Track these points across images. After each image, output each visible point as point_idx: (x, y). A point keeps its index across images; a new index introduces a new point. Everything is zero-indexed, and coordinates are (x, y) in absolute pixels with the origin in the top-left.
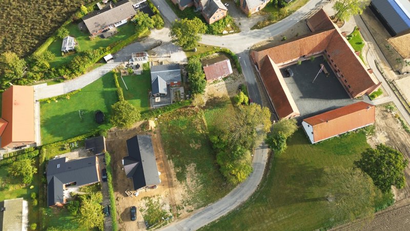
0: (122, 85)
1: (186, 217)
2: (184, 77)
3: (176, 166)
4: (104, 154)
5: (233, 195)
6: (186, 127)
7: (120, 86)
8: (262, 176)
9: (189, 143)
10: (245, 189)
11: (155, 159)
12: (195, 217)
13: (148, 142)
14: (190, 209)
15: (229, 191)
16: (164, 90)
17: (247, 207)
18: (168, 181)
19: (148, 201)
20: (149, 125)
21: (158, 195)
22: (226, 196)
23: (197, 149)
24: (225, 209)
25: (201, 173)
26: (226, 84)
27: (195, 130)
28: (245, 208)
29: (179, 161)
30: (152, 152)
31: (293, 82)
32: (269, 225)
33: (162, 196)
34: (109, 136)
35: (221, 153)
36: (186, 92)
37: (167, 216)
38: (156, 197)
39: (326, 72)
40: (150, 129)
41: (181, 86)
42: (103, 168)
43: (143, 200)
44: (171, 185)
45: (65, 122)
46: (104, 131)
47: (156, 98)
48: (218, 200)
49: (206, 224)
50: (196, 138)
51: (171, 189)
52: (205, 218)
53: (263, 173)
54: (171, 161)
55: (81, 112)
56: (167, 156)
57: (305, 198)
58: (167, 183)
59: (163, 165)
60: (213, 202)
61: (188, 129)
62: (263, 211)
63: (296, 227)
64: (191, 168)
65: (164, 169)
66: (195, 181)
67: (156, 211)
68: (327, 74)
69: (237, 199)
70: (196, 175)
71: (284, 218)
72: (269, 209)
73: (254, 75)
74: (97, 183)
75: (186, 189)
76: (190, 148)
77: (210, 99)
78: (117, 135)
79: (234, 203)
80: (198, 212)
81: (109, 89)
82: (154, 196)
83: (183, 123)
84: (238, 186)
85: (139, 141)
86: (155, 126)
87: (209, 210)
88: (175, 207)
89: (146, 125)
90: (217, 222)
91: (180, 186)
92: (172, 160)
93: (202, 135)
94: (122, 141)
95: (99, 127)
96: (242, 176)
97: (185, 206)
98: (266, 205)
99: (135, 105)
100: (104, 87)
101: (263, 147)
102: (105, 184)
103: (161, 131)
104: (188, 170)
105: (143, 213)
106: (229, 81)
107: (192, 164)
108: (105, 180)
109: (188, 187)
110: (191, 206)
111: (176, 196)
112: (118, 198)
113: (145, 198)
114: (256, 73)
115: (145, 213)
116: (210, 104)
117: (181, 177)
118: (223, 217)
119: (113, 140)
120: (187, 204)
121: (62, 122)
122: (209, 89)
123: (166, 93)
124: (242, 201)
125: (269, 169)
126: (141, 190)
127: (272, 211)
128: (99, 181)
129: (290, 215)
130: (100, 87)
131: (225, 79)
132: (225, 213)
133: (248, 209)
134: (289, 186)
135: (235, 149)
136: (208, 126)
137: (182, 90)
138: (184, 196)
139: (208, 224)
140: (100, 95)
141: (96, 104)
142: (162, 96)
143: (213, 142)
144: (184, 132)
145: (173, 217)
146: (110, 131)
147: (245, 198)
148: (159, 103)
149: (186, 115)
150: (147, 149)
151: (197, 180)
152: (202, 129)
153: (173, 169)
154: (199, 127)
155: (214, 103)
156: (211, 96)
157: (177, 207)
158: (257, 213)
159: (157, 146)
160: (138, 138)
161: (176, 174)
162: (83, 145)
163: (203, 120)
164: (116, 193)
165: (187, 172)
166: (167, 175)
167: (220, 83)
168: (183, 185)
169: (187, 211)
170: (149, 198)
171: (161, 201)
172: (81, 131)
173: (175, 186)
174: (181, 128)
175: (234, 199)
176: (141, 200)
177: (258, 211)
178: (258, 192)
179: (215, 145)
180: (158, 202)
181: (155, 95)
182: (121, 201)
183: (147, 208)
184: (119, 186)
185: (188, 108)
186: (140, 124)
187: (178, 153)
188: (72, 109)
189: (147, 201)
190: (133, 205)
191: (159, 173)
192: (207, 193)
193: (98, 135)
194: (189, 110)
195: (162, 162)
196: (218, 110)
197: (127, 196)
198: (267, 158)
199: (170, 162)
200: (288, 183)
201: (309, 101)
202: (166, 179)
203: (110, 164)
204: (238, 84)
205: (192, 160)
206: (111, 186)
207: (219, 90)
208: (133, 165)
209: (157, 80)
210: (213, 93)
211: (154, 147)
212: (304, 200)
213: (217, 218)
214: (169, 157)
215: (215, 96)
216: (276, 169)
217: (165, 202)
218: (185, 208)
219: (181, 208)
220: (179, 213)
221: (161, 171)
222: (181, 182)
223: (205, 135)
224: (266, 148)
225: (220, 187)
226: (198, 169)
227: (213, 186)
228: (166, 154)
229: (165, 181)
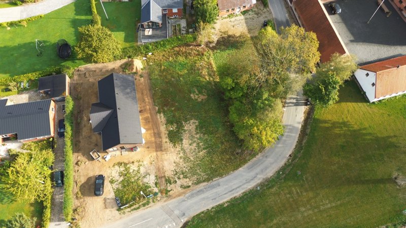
0: (100, 12)
1: (179, 195)
2: (188, 8)
3: (169, 122)
4: (63, 100)
5: (250, 168)
6: (186, 71)
7: (98, 13)
8: (295, 143)
9: (190, 92)
10: (270, 160)
11: (139, 109)
12: (192, 196)
13: (129, 85)
14: (185, 184)
15: (245, 161)
16: (158, 17)
17: (273, 186)
18: (156, 142)
19: (124, 169)
20: (133, 65)
21: (139, 161)
22: (240, 169)
23: (201, 102)
24: (238, 187)
25: (204, 134)
26: (246, 19)
27: (199, 76)
28: (270, 188)
29: (174, 116)
30: (134, 98)
31: (341, 21)
32: (306, 214)
33: (145, 163)
34: (76, 77)
36: (189, 25)
37: (150, 192)
38: (136, 164)
39: (386, 10)
40: (134, 70)
41: (182, 19)
42: (62, 118)
43: (117, 167)
44: (159, 147)
45: (16, 55)
46: (68, 68)
47: (147, 30)
48: (227, 173)
49: (209, 207)
50: (200, 87)
51: (159, 153)
52: (208, 198)
53: (297, 140)
54: (162, 115)
55: (38, 45)
56: (157, 108)
57: (362, 179)
58: (154, 145)
59: (150, 120)
60: (221, 175)
61: (189, 74)
62: (297, 193)
63: (348, 221)
64: (190, 126)
65: (151, 125)
66: (195, 145)
67: (135, 184)
68: (387, 13)
69: (257, 174)
70: (198, 136)
71: (329, 206)
72: (306, 191)
73: (285, 10)
74: (49, 138)
75: (182, 155)
76: (190, 99)
77: (223, 38)
78: (87, 75)
79: (252, 180)
80: (198, 189)
81: (83, 17)
82: (133, 162)
83: (183, 66)
84: (259, 156)
85: (115, 81)
86: (142, 67)
87: (213, 187)
88: (163, 179)
89: (130, 65)
90: (226, 205)
91: (173, 150)
92: (164, 114)
93: (209, 83)
94: (93, 84)
95: (63, 64)
96: (268, 136)
97: (179, 178)
98: (302, 186)
99: (117, 40)
100: (76, 14)
101: (297, 104)
102: (61, 140)
103: (149, 75)
104: (186, 128)
105: (115, 186)
106: (250, 16)
107: (192, 121)
108: (61, 135)
109: (184, 152)
110: (188, 179)
111: (166, 163)
112: (79, 161)
113: (120, 164)
114: (288, 7)
115: (117, 186)
116: (222, 43)
117: (175, 137)
118: (235, 199)
119: (81, 82)
120: (182, 176)
121: (12, 55)
122: (222, 25)
123: (160, 22)
124: (265, 177)
125: (306, 135)
126: (114, 153)
127: (311, 194)
128: (52, 134)
129: (339, 203)
130: (71, 15)
131: (244, 13)
132: (238, 193)
133: (274, 190)
134: (336, 159)
135: (259, 96)
136: (219, 67)
137: (183, 23)
138: (177, 164)
139: (213, 208)
140: (69, 23)
141: (63, 33)
142: (154, 26)
144: (183, 78)
145: (159, 195)
146: (78, 70)
147: (270, 173)
148: (149, 37)
149: (186, 55)
150: (128, 93)
151: (198, 144)
152: (210, 75)
153: (165, 126)
154: (205, 72)
155: (227, 42)
156: (224, 33)
157: (166, 180)
158: (288, 196)
159: (142, 94)
160: (115, 78)
161: (167, 132)
162: (35, 85)
163: (211, 64)
164: (76, 154)
165: (185, 131)
166: (154, 133)
167: (237, 18)
168: (178, 149)
169: (181, 186)
170: (126, 164)
171: (142, 170)
172: (37, 67)
173: (166, 150)
174: (180, 73)
175: (252, 174)
176: (114, 166)
177: (289, 193)
178: (289, 165)
180: (138, 171)
181: (145, 23)
182: (82, 166)
183: (122, 178)
184: (82, 144)
185: (191, 47)
186: (120, 64)
187: (173, 105)
188: (28, 39)
189: (122, 169)
190: (100, 174)
191: (143, 131)
192: (212, 162)
193: (60, 74)
194: (191, 49)
195: (149, 115)
196: (233, 52)
197: (93, 159)
198: (303, 119)
199: (161, 117)
200: (335, 155)
201: (363, 46)
202: (153, 139)
203: (72, 113)
204: (262, 19)
205: (192, 116)
206: (68, 142)
207: (236, 27)
208: (105, 114)
209: (148, 4)
210: (227, 30)
211: (138, 95)
212: (359, 181)
213: (225, 200)
214: (159, 109)
215: (230, 33)
216: (316, 134)
217: (149, 171)
218: (179, 182)
219: (172, 182)
220: (169, 189)
221: (146, 127)
222: (174, 145)
223: (213, 83)
224: (301, 105)
225: (233, 155)
226: (201, 128)
227: (222, 153)
228: (155, 105)
229: (151, 142)
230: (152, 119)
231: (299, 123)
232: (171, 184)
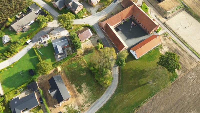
0: (39, 53)
1: (87, 109)
2: (70, 42)
3: (76, 86)
4: (38, 90)
5: (107, 93)
6: (76, 66)
7: (38, 54)
8: (118, 80)
9: (80, 73)
10: (112, 88)
11: (65, 85)
12: (91, 108)
13: (59, 78)
14: (88, 105)
15: (104, 91)
16: (61, 51)
17: (115, 96)
20: (58, 70)
21: (71, 103)
22: (104, 94)
23: (85, 76)
24: (105, 100)
25: (89, 86)
26: (91, 41)
27: (81, 66)
28: (114, 97)
30: (63, 82)
31: (122, 33)
32: (126, 102)
33: (73, 103)
34: (39, 81)
35: (97, 74)
36: (72, 49)
37: (78, 111)
38: (70, 104)
39: (135, 25)
40: (59, 72)
41: (69, 47)
42: (40, 97)
43: (64, 107)
44: (76, 96)
45: (14, 79)
46: (36, 79)
47: (58, 56)
48: (100, 97)
49: (98, 110)
50: (83, 70)
51: (76, 98)
52: (96, 107)
54: (73, 84)
55: (21, 72)
57: (140, 85)
58: (74, 96)
60: (98, 98)
61: (78, 67)
62: (122, 96)
63: (139, 99)
64: (84, 85)
65: (71, 89)
66: (87, 91)
67: (72, 111)
68: (136, 26)
69: (109, 94)
70: (87, 88)
71: (132, 97)
72: (125, 94)
73: (103, 34)
74: (39, 105)
75: (84, 96)
76: (81, 76)
77: (85, 50)
78: (43, 79)
79: (108, 96)
80: (92, 105)
81: (33, 57)
83: (75, 64)
84: (108, 88)
85: (55, 79)
86: (61, 70)
87: (97, 103)
88: (81, 106)
89: (56, 70)
90: (102, 107)
92: (74, 84)
93: (85, 68)
94: (46, 81)
95: (32, 77)
96: (108, 82)
97: (85, 104)
98: (123, 93)
99: (49, 62)
100: (30, 57)
101: (115, 67)
102: (42, 105)
103: (64, 71)
104: (82, 87)
106: (92, 39)
107: (84, 84)
108: (42, 103)
109: (85, 95)
110: (88, 103)
111: (80, 101)
112: (51, 110)
113: (65, 106)
114: (103, 32)
116: (86, 52)
117: (80, 91)
118: (105, 105)
119: (41, 82)
120: (86, 103)
121: (12, 80)
122: (83, 45)
123: (63, 52)
124: (112, 94)
125: (120, 76)
126: (62, 103)
127: (126, 95)
128: (39, 104)
129: (135, 95)
130: (28, 57)
131: (90, 39)
132: (105, 102)
133: (115, 98)
134: (131, 81)
135: (102, 71)
136: (87, 63)
137: (70, 49)
138: (83, 100)
139: (99, 110)
140: (29, 61)
141: (28, 66)
142: (61, 54)
143: (91, 70)
144: (76, 69)
145: (81, 111)
146: (39, 78)
147: (113, 92)
148: (60, 58)
149: (75, 60)
150: (60, 82)
151: (88, 90)
152: (85, 65)
153: (75, 88)
154: (83, 64)
156: (85, 48)
157: (82, 106)
158: (120, 98)
159: (64, 79)
160: (54, 78)
161: (77, 90)
162: (26, 88)
163: (84, 61)
164: (49, 108)
165: (82, 88)
166: (73, 92)
167: (88, 41)
168: (82, 95)
169: (87, 106)
170: (67, 105)
172: (24, 81)
173: (78, 96)
174: (74, 67)
175: (108, 94)
176: (63, 107)
177: (120, 97)
178: (118, 88)
179: (93, 72)
180: (72, 106)
181: (57, 54)
182: (53, 111)
183: (67, 110)
184: (50, 104)
185: (76, 57)
186: (53, 71)
187: (76, 80)
188: (16, 72)
189: (66, 107)
190: (60, 111)
191: (69, 92)
192: (94, 95)
193: (33, 81)
194: (76, 58)
195: (69, 86)
196: (90, 54)
197: (56, 107)
198: (118, 71)
200: (131, 80)
201: (131, 40)
202: (73, 94)
203: (43, 94)
204: (96, 40)
205: (83, 81)
206: (46, 105)
207: (88, 45)
208: (55, 92)
209: (56, 47)
210: (86, 47)
211: (63, 80)
213: (102, 106)
215: (87, 48)
216: (123, 75)
217: (75, 105)
218: (86, 105)
219: (84, 106)
220: (83, 109)
221: (69, 91)
222: (81, 94)
223: (87, 68)
224: (117, 66)
225: (100, 90)
226: (87, 85)
227: (96, 91)
228: (70, 82)
229: (73, 95)
231: (117, 73)
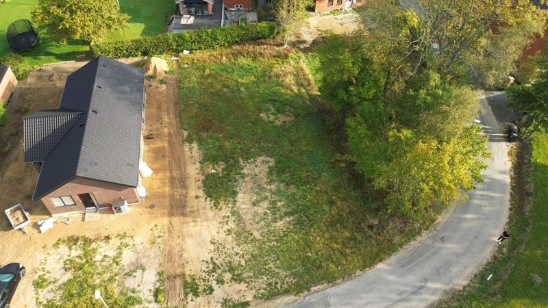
2: (261, 0)
3: (208, 158)
5: (407, 265)
6: (253, 78)
9: (259, 110)
10: (452, 246)
14: (236, 298)
15: (390, 248)
18: (172, 196)
19: (80, 252)
20: (149, 63)
21: (124, 236)
22: (380, 266)
23: (283, 126)
25: (289, 183)
27: (277, 85)
29: (221, 148)
33: (138, 240)
34: (31, 80)
36: (262, 19)
38: (115, 242)
40: (150, 72)
41: (250, 11)
43: (63, 249)
44: (178, 208)
47: (185, 16)
48: (349, 274)
50: (280, 103)
51: (176, 220)
54: (195, 145)
56: (186, 133)
58: (167, 202)
59: (167, 154)
61: (258, 82)
64: (257, 168)
65: (166, 163)
66: (265, 204)
69: (425, 280)
70: (273, 187)
75: (232, 225)
76: (258, 121)
77: (323, 37)
78: (55, 78)
79: (415, 293)
82: (108, 238)
83: (248, 71)
84: (424, 237)
86: (166, 69)
88: (178, 282)
89: (144, 65)
91: (211, 214)
92: (200, 144)
93: (299, 96)
97: (220, 281)
104: (245, 171)
105: (45, 295)
107: (260, 159)
109: (239, 220)
110: (243, 286)
111: (189, 244)
113: (73, 240)
115: (50, 296)
116: (322, 44)
117: (218, 189)
119: (38, 86)
120: (228, 276)
122: (320, 22)
131: (359, 10)
137: (252, 17)
138: (218, 247)
142: (201, 14)
144: (247, 88)
146: (40, 70)
148: (187, 27)
149: (255, 56)
150: (124, 92)
151: (274, 203)
152: (300, 85)
153: (198, 165)
154: (290, 80)
156: (326, 32)
157: (185, 285)
159: (159, 108)
161: (202, 178)
163: (302, 70)
165: (243, 176)
166: (172, 179)
167: (347, 15)
168: (223, 213)
169: (225, 304)
170: (87, 241)
171: (127, 257)
173: (194, 214)
174: (240, 80)
176: (56, 245)
180: (116, 261)
183: (69, 275)
185: (265, 46)
187: (221, 130)
189: (76, 252)
194: (265, 49)
195: (166, 144)
198: (509, 165)
199: (191, 149)
202: (167, 189)
205: (262, 149)
207: (346, 25)
214: (189, 135)
215: (336, 32)
217: (144, 260)
218: (219, 292)
219: (200, 290)
221: (155, 166)
222: (216, 204)
224: (498, 141)
226: (279, 171)
227: (332, 224)
228: (182, 128)
229: (161, 196)
230: (172, 152)
232: (196, 294)
